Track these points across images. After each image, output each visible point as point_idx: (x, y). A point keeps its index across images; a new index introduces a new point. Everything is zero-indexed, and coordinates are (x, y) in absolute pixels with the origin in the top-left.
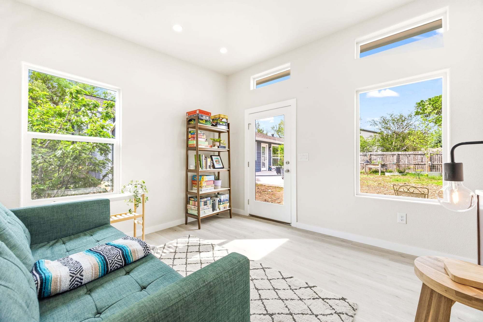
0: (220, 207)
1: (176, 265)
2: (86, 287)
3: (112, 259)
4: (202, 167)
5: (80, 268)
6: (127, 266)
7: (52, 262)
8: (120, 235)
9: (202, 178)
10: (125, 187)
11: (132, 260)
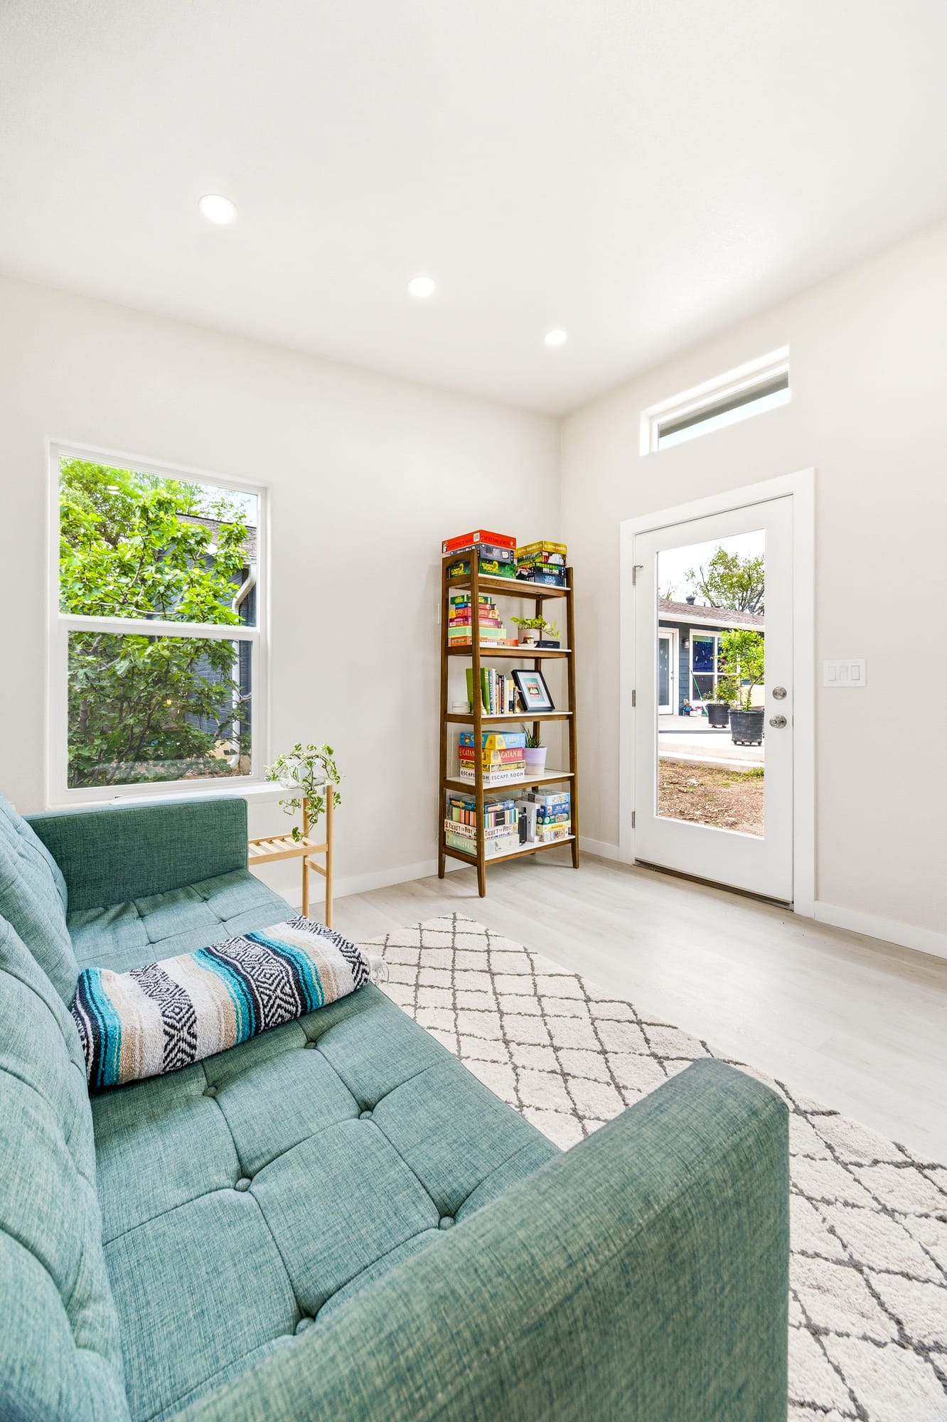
0: (544, 831)
1: (424, 1008)
2: (205, 1071)
3: (268, 992)
4: (489, 707)
5: (189, 1010)
6: (307, 1016)
7: (117, 975)
8: (276, 908)
9: (488, 742)
10: (281, 763)
11: (323, 1000)
